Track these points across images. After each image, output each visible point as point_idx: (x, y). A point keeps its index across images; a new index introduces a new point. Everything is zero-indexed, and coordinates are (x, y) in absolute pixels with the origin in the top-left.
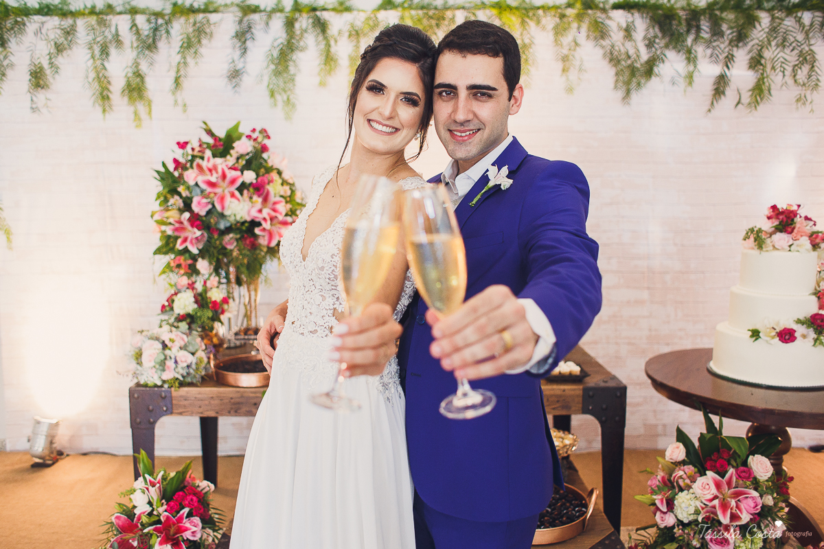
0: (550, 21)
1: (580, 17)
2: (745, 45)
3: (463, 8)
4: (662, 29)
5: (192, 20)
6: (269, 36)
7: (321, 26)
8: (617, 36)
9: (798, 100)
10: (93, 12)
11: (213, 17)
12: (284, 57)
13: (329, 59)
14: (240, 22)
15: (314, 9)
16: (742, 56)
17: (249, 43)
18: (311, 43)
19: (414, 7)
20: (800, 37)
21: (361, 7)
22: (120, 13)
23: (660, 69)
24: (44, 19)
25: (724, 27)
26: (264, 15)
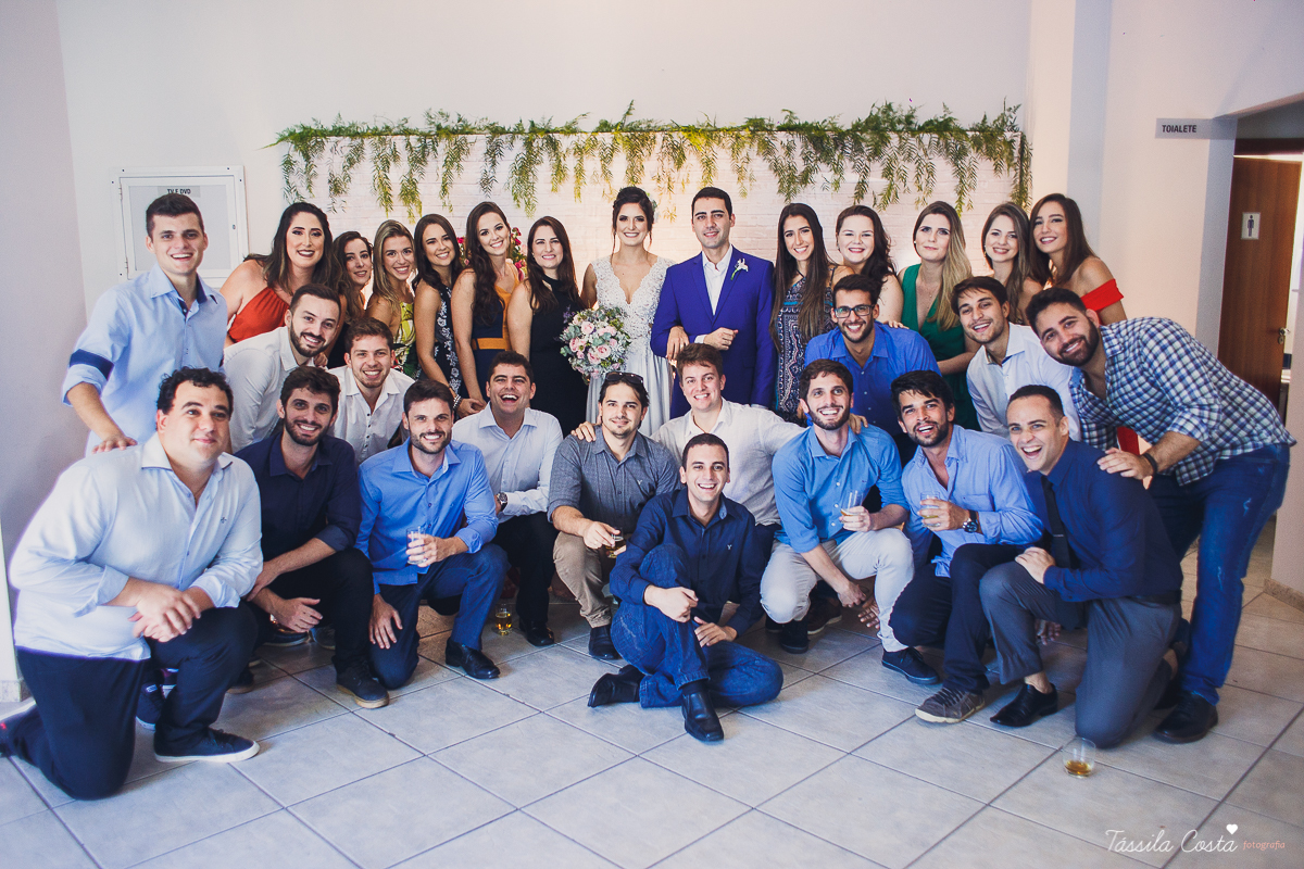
0: (728, 141)
1: (752, 139)
2: (880, 158)
3: (662, 130)
4: (815, 147)
5: (453, 141)
6: (514, 152)
7: (553, 145)
8: (780, 153)
9: (918, 201)
10: (376, 133)
11: (470, 138)
12: (524, 169)
13: (559, 171)
14: (491, 141)
15: (548, 132)
16: (877, 168)
17: (498, 159)
18: (545, 156)
19: (624, 128)
20: (921, 153)
21: (583, 130)
22: (396, 134)
23: (815, 177)
24: (339, 138)
25: (863, 144)
26: (509, 136)
